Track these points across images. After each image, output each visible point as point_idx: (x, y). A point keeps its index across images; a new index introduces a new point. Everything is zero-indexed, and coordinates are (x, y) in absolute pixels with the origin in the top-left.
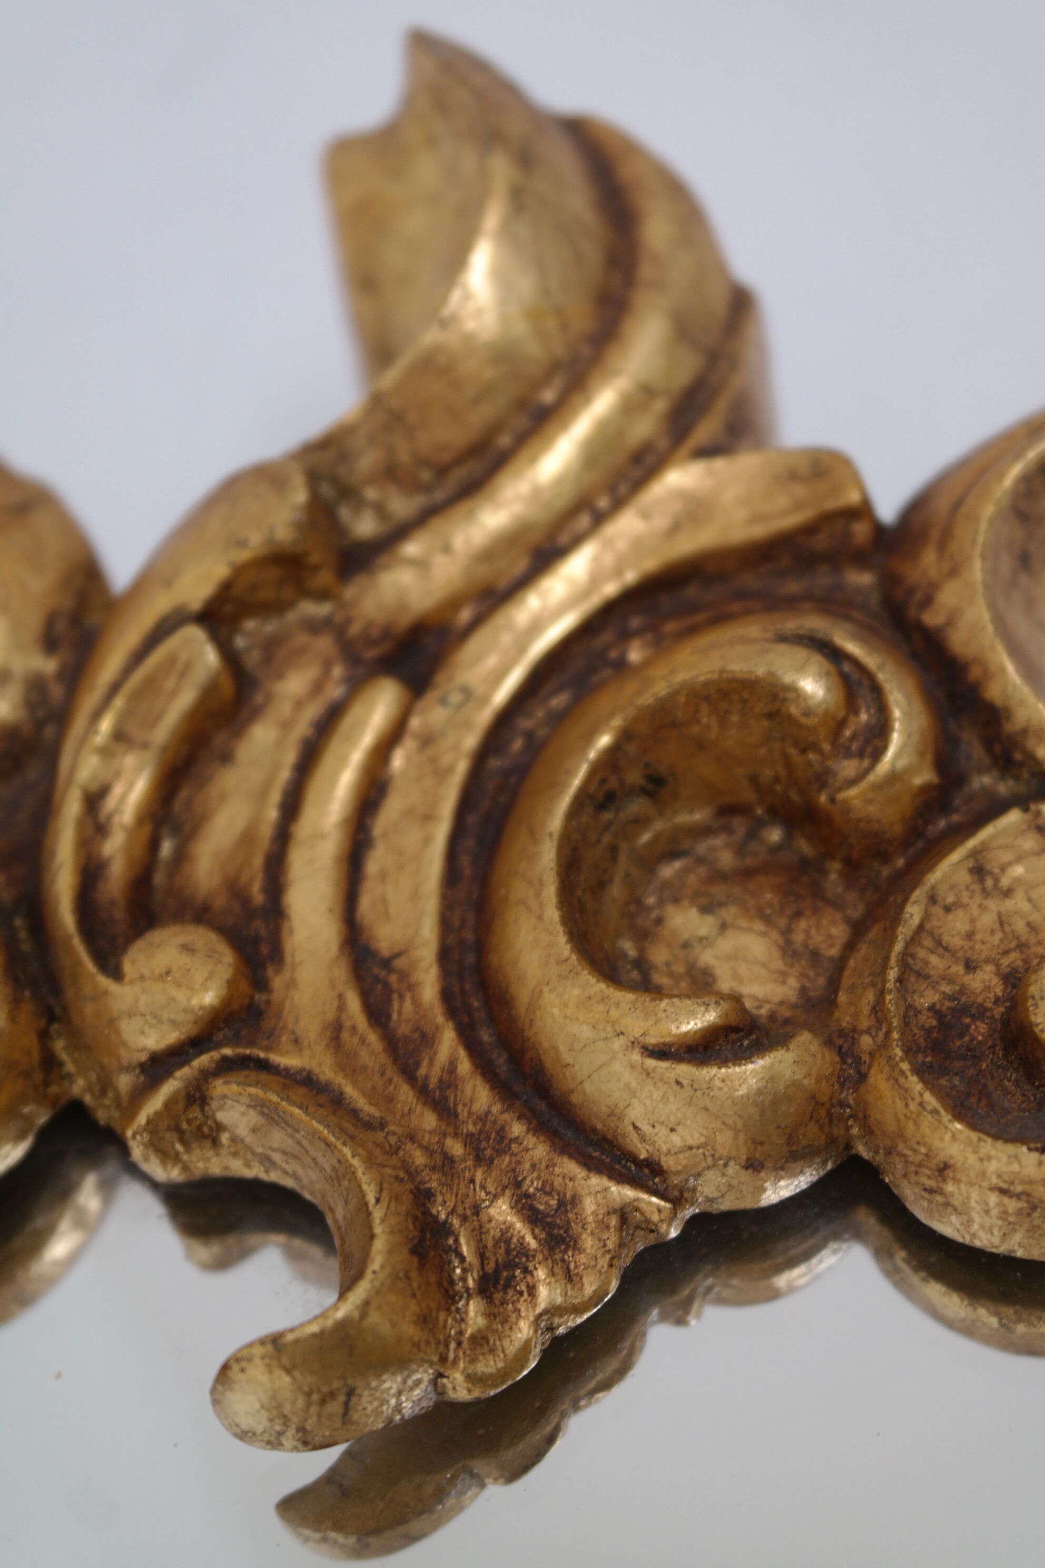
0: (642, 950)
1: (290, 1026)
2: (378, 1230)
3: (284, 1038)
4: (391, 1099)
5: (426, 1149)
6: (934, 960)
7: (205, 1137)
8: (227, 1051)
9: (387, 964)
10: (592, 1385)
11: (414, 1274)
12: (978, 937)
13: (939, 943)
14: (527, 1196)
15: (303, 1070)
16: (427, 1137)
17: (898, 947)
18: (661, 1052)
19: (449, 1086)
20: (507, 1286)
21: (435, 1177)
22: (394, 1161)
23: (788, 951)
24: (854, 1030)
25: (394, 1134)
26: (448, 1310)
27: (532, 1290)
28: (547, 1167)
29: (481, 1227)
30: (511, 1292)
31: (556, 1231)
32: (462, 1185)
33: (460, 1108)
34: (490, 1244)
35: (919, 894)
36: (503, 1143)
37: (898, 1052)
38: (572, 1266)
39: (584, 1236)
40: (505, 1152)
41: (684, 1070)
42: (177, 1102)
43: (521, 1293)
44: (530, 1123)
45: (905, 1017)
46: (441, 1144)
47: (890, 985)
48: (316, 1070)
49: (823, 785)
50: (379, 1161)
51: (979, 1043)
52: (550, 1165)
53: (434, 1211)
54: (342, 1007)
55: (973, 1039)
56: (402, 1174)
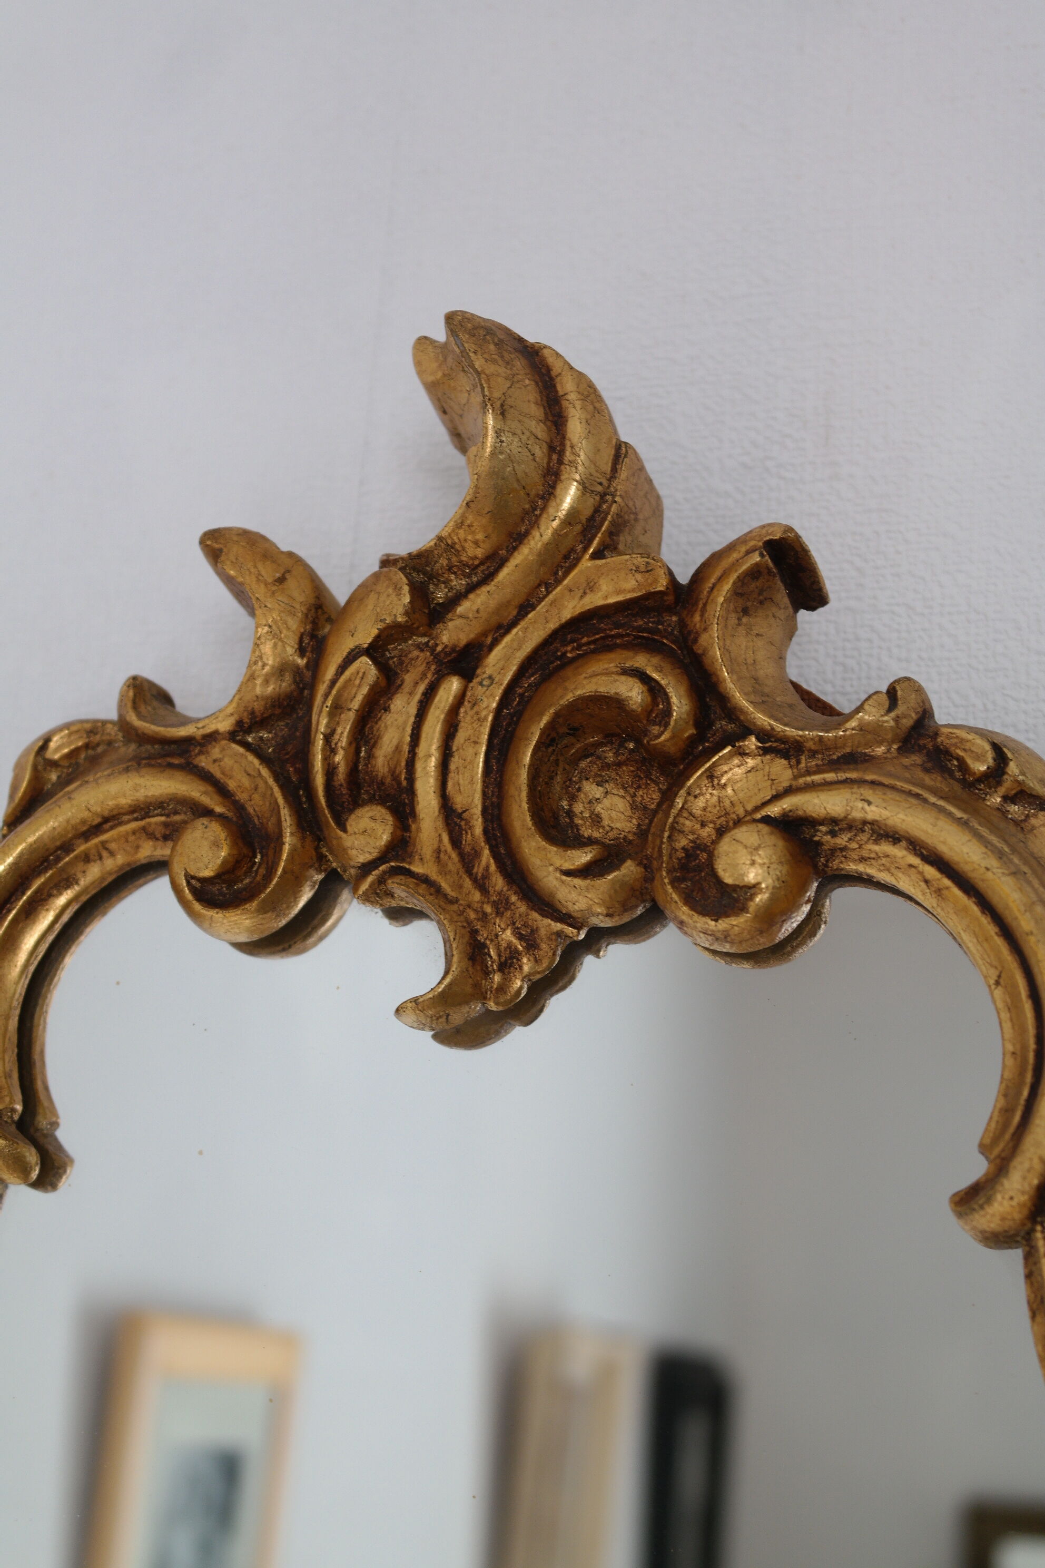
0: (570, 805)
1: (419, 851)
2: (455, 953)
3: (416, 857)
4: (461, 887)
5: (475, 910)
6: (687, 823)
7: (388, 894)
8: (393, 864)
9: (460, 816)
10: (557, 988)
11: (470, 969)
12: (709, 809)
13: (691, 814)
14: (518, 928)
15: (424, 874)
16: (476, 905)
17: (670, 820)
18: (568, 873)
19: (486, 878)
20: (511, 966)
21: (479, 923)
22: (462, 918)
23: (634, 806)
24: (651, 857)
25: (462, 905)
26: (486, 979)
27: (521, 967)
28: (526, 916)
29: (499, 943)
30: (512, 968)
31: (530, 942)
32: (491, 925)
33: (490, 888)
34: (503, 950)
35: (683, 792)
36: (508, 905)
37: (664, 874)
38: (537, 956)
39: (542, 944)
40: (508, 909)
41: (577, 882)
42: (374, 884)
43: (516, 969)
44: (519, 896)
45: (670, 854)
46: (482, 907)
47: (665, 840)
48: (430, 875)
49: (646, 735)
50: (455, 920)
51: (703, 863)
52: (527, 915)
53: (479, 939)
54: (440, 841)
55: (700, 860)
56: (465, 924)
